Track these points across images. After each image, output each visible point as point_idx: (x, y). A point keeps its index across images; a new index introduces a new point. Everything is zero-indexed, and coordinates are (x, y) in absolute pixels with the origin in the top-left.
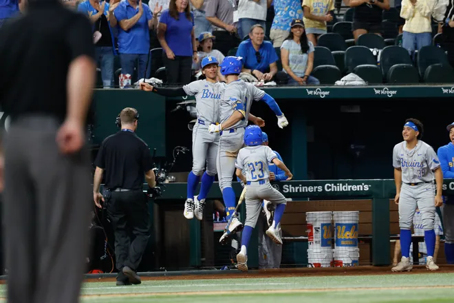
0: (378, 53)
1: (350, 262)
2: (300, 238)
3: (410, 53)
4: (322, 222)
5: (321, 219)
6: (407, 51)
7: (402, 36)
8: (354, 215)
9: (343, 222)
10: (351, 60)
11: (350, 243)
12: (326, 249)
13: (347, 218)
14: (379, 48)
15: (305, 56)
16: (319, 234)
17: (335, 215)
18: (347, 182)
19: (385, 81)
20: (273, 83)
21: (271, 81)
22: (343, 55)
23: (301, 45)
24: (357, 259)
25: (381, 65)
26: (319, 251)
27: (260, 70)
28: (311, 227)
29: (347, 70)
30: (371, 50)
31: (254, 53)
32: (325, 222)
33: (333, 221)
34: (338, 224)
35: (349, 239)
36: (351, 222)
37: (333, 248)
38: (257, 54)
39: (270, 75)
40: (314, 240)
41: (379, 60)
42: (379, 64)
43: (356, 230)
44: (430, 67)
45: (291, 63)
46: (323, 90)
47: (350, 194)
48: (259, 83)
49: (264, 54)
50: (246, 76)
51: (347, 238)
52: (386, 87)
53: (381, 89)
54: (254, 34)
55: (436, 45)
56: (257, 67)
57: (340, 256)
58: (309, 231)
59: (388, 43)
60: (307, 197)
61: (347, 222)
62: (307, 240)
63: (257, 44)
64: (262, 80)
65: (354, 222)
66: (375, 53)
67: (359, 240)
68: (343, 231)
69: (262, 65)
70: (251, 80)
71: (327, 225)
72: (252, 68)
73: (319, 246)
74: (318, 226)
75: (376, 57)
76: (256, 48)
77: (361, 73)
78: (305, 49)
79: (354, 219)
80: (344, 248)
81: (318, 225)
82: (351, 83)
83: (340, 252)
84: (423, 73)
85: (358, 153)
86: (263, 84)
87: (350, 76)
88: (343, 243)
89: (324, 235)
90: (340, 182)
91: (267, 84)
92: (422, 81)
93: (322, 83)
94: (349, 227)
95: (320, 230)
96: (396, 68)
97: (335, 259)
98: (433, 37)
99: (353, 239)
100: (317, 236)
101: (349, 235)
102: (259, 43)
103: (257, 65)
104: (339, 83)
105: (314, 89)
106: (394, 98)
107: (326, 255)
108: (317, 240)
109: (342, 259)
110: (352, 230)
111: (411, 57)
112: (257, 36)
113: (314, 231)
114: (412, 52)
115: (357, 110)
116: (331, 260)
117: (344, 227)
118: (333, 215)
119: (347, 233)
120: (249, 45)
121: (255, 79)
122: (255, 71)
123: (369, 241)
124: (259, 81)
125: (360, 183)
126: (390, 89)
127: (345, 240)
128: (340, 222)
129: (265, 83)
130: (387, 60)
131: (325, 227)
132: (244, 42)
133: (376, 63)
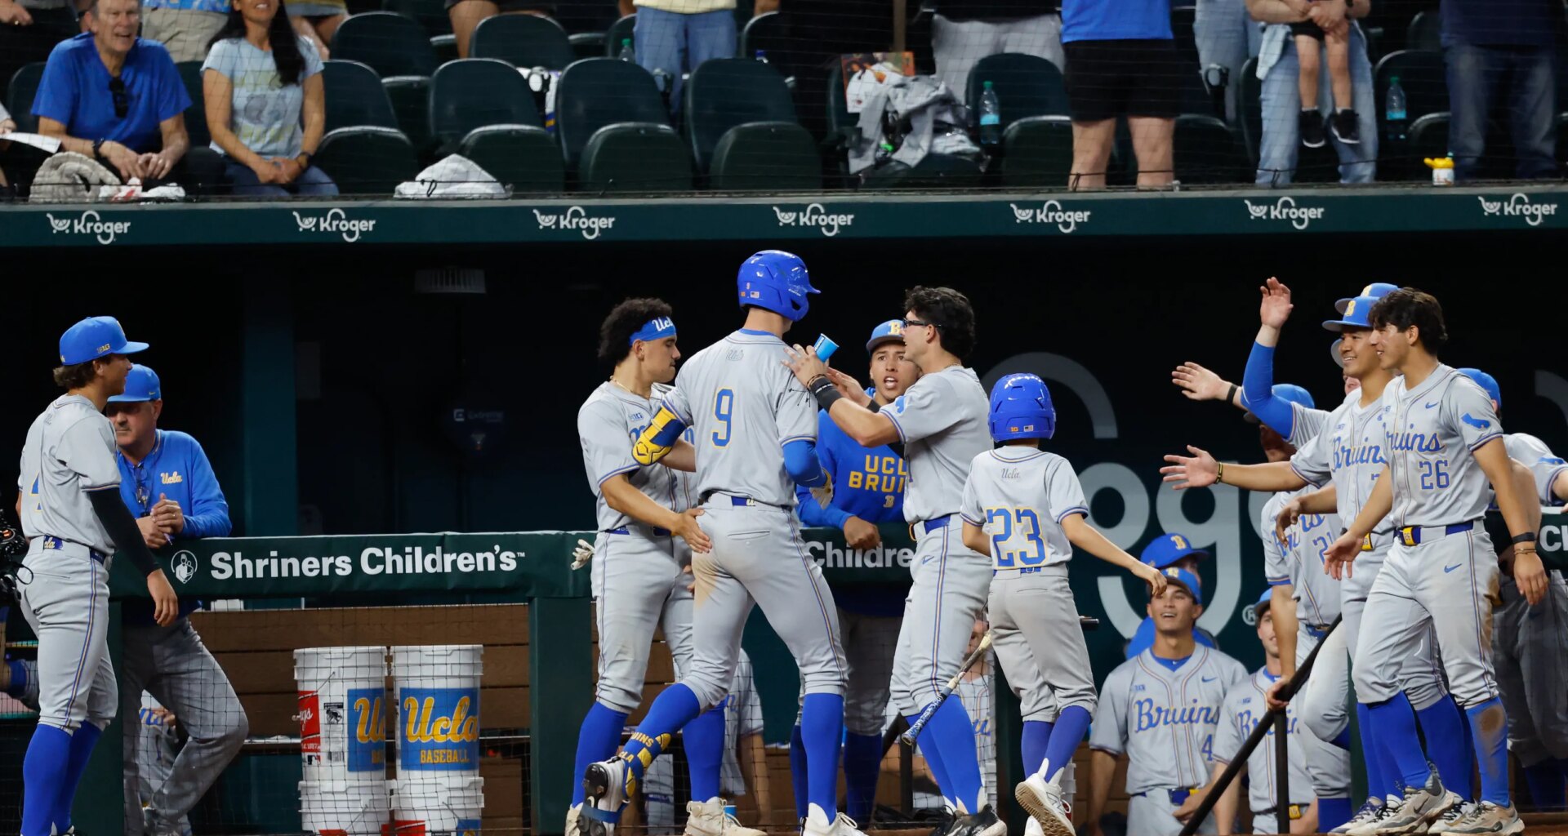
0: (546, 83)
1: (451, 825)
2: (273, 740)
3: (661, 85)
4: (352, 685)
5: (350, 673)
6: (648, 78)
7: (631, 22)
8: (466, 658)
9: (428, 684)
10: (451, 109)
11: (452, 757)
12: (364, 778)
13: (442, 670)
14: (549, 67)
15: (292, 94)
16: (341, 729)
17: (399, 660)
18: (441, 541)
19: (573, 183)
20: (173, 191)
21: (164, 182)
22: (422, 89)
23: (276, 56)
24: (475, 816)
25: (556, 128)
26: (340, 786)
27: (127, 142)
28: (312, 701)
29: (439, 143)
30: (524, 72)
31: (106, 84)
32: (362, 685)
33: (390, 680)
34: (406, 692)
35: (447, 745)
36: (453, 684)
37: (392, 775)
38: (116, 85)
39: (162, 160)
40: (324, 747)
41: (550, 107)
42: (551, 123)
43: (471, 712)
44: (730, 136)
45: (243, 121)
46: (352, 214)
47: (451, 585)
48: (124, 191)
49: (141, 85)
50: (75, 166)
51: (441, 739)
52: (576, 204)
53: (560, 211)
54: (102, 16)
55: (751, 54)
56: (117, 131)
57: (417, 804)
58: (305, 716)
59: (581, 50)
60: (298, 596)
61: (440, 684)
62: (296, 750)
63: (113, 53)
64: (135, 181)
65: (465, 684)
66: (535, 84)
67: (484, 748)
68: (427, 713)
69: (133, 125)
70: (93, 179)
71: (372, 694)
72: (97, 136)
73: (340, 767)
74: (339, 700)
75: (541, 96)
76: (108, 62)
77: (485, 155)
78: (290, 67)
79: (466, 671)
80: (429, 775)
81: (336, 693)
82: (454, 189)
83: (416, 790)
84: (707, 157)
85: (479, 439)
86: (138, 192)
87: (449, 166)
88: (426, 757)
89: (360, 731)
90: (414, 543)
91: (154, 193)
92: (701, 181)
93: (347, 189)
94: (446, 701)
95: (344, 713)
96: (611, 138)
97: (399, 817)
98: (740, 27)
99: (461, 745)
100: (334, 737)
101: (448, 729)
102: (120, 46)
103: (113, 124)
104: (408, 189)
105: (321, 213)
106: (605, 243)
107: (365, 800)
108: (334, 748)
109: (420, 816)
110: (459, 714)
111: (665, 95)
112: (111, 20)
113: (323, 716)
114: (669, 81)
115: (473, 285)
116: (385, 818)
117: (430, 701)
118: (389, 659)
119: (442, 723)
120: (86, 53)
121: (110, 177)
122: (110, 148)
123: (520, 751)
124: (124, 182)
125: (485, 546)
126: (592, 212)
127: (433, 746)
128: (414, 684)
129: (146, 188)
130: (580, 108)
131: (363, 702)
132: (67, 44)
133: (542, 118)
